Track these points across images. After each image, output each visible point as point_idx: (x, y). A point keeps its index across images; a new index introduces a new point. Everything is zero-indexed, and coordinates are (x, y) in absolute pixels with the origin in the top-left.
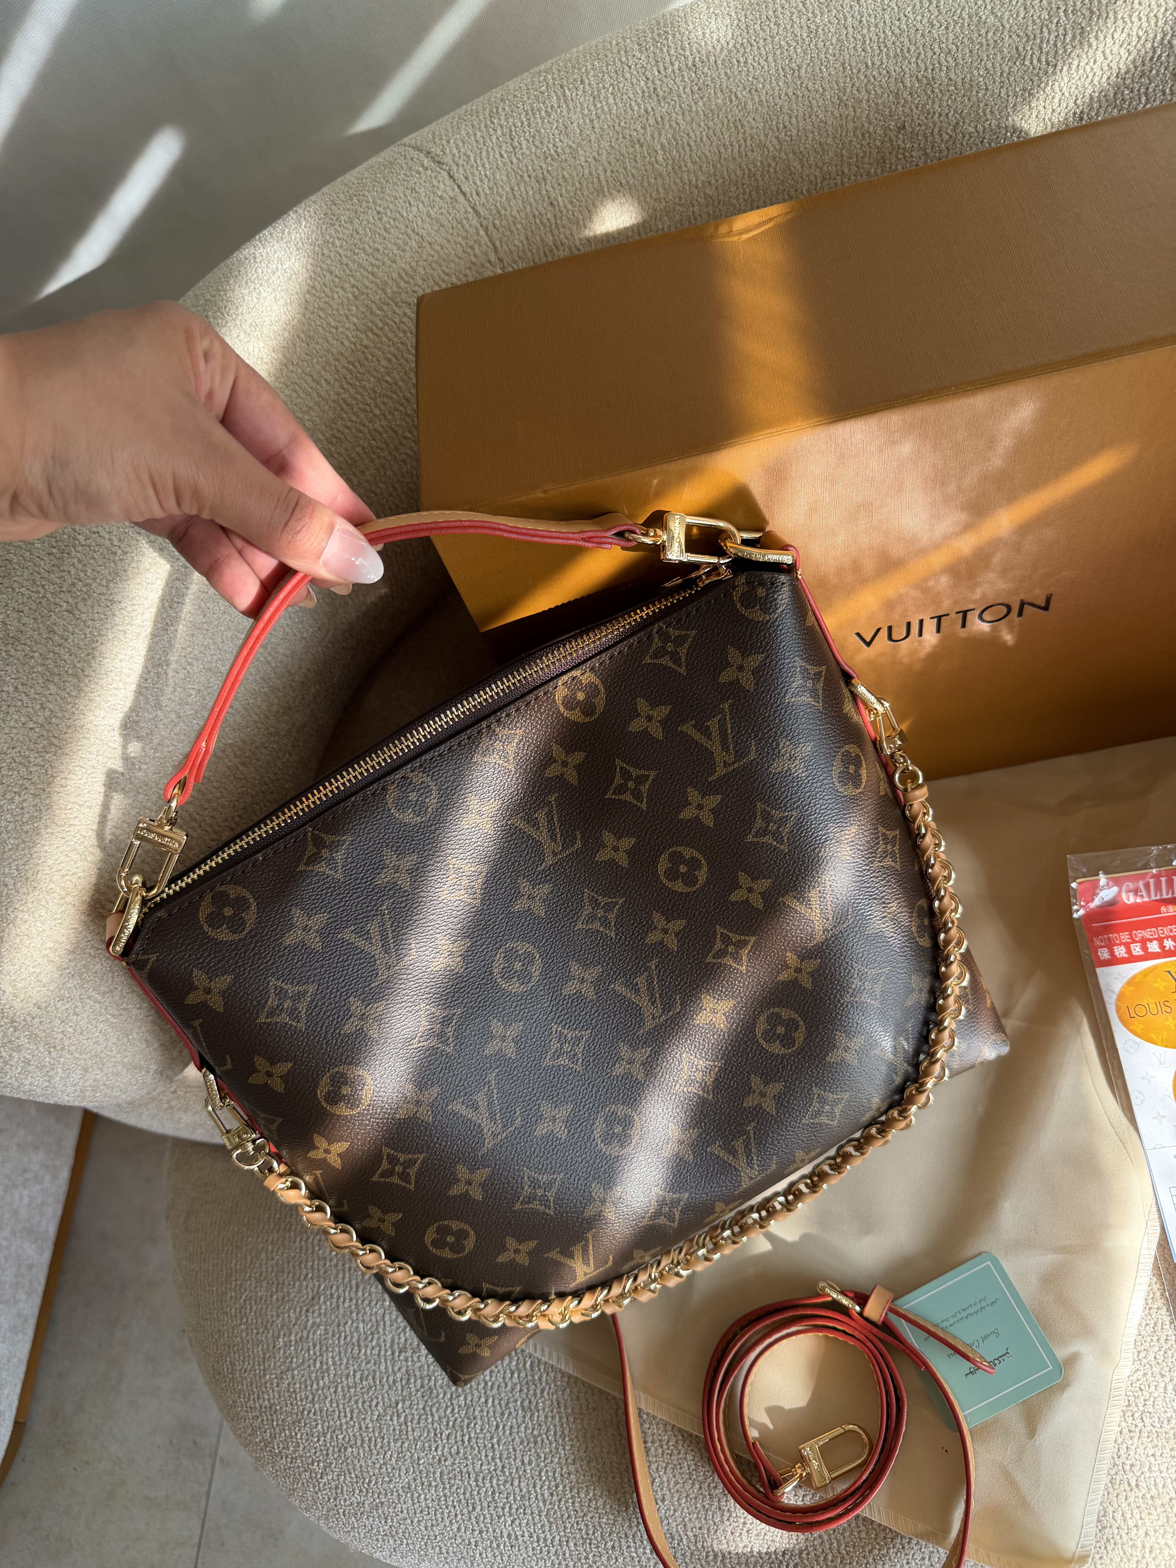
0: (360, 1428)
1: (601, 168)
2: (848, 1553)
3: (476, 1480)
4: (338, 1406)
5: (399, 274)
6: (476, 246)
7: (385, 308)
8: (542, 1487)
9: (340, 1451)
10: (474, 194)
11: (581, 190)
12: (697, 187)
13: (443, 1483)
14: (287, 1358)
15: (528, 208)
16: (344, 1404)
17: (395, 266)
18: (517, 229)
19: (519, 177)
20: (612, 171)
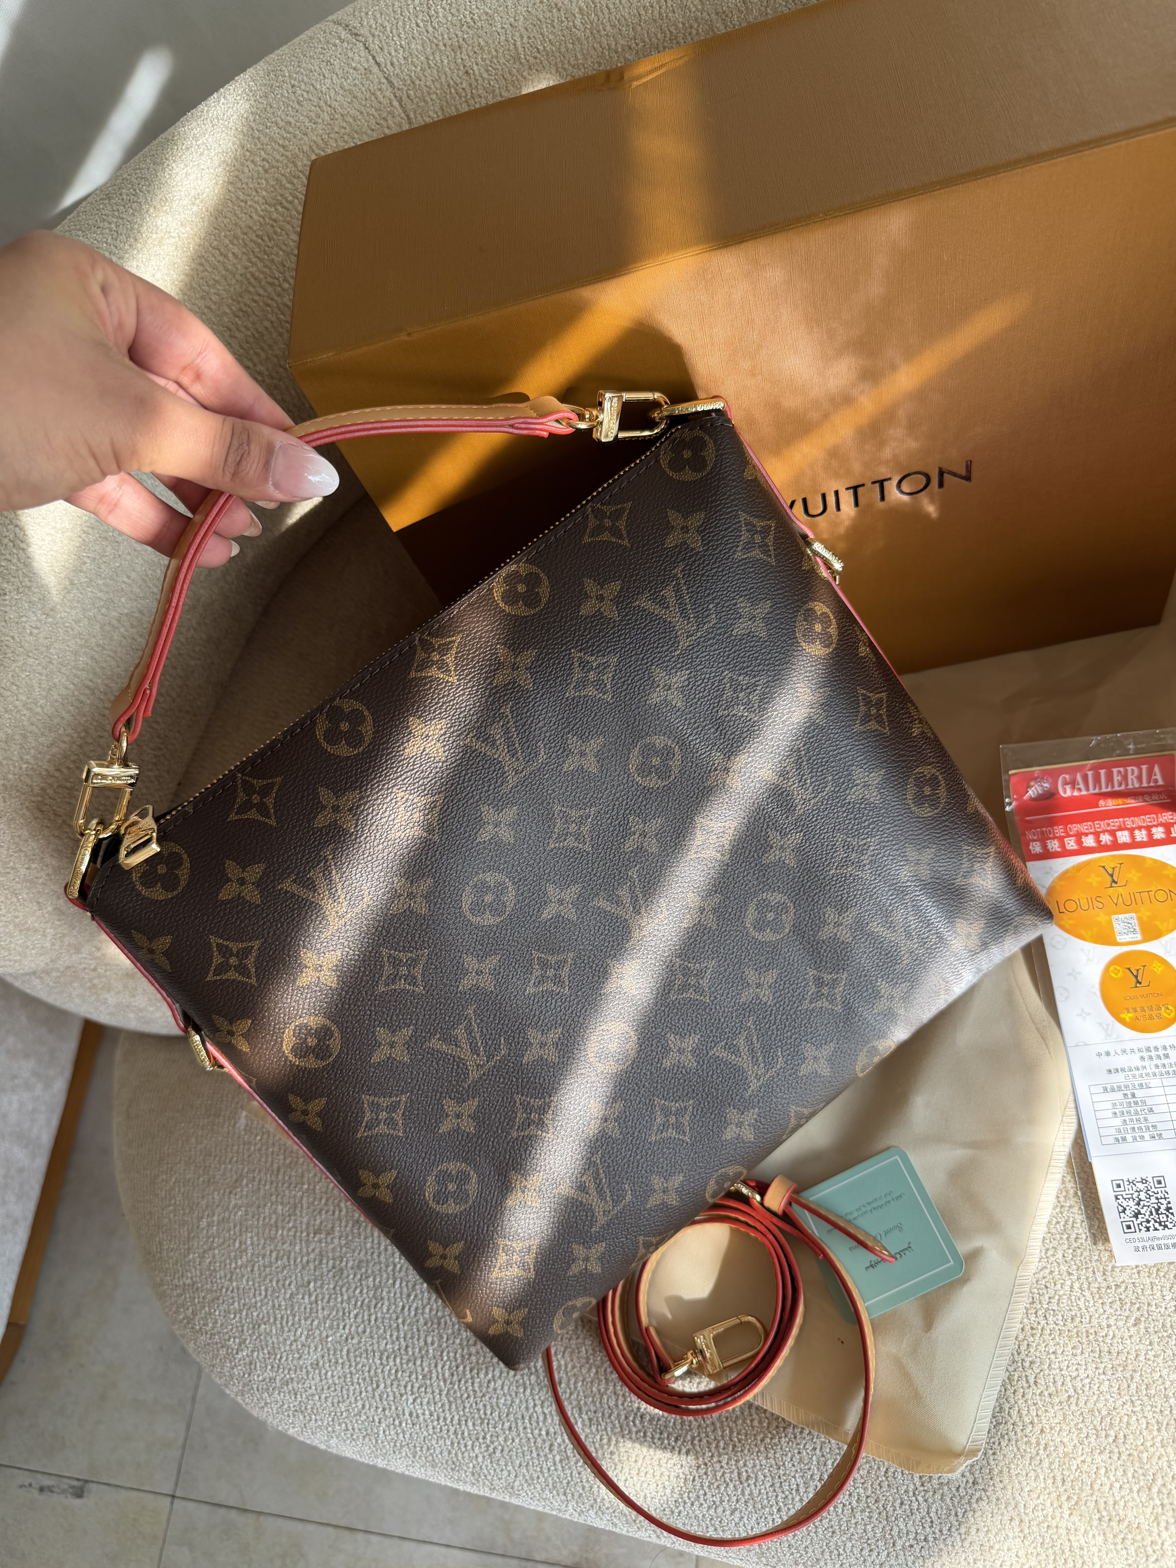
0: (274, 1306)
1: (517, 34)
2: (740, 1441)
3: (381, 1359)
4: (254, 1285)
5: (310, 147)
6: (389, 118)
7: (295, 181)
8: (443, 1366)
9: (254, 1327)
10: (389, 64)
11: (497, 57)
12: (616, 52)
13: (349, 1361)
14: (209, 1237)
15: (443, 77)
16: (259, 1282)
17: (306, 138)
18: (432, 100)
19: (434, 46)
20: (529, 38)
